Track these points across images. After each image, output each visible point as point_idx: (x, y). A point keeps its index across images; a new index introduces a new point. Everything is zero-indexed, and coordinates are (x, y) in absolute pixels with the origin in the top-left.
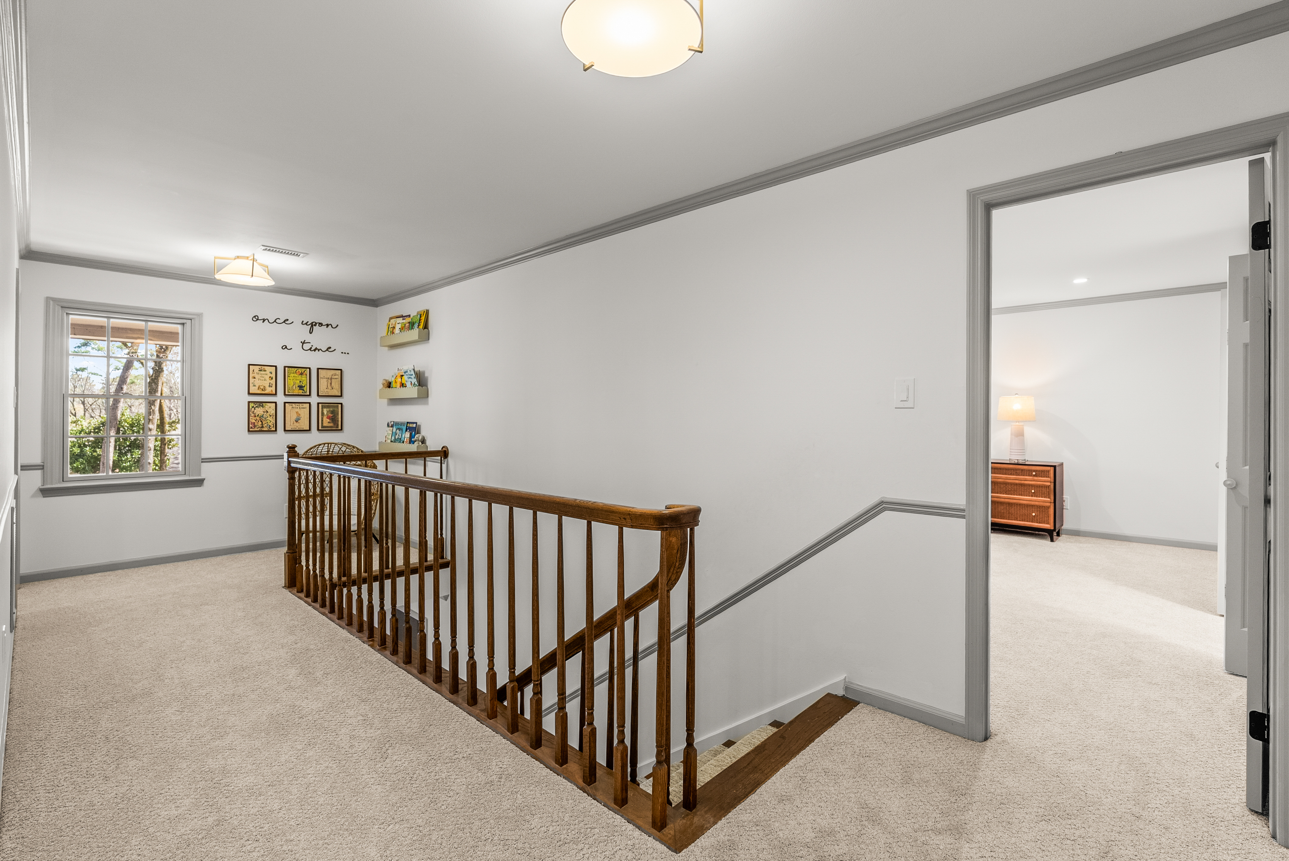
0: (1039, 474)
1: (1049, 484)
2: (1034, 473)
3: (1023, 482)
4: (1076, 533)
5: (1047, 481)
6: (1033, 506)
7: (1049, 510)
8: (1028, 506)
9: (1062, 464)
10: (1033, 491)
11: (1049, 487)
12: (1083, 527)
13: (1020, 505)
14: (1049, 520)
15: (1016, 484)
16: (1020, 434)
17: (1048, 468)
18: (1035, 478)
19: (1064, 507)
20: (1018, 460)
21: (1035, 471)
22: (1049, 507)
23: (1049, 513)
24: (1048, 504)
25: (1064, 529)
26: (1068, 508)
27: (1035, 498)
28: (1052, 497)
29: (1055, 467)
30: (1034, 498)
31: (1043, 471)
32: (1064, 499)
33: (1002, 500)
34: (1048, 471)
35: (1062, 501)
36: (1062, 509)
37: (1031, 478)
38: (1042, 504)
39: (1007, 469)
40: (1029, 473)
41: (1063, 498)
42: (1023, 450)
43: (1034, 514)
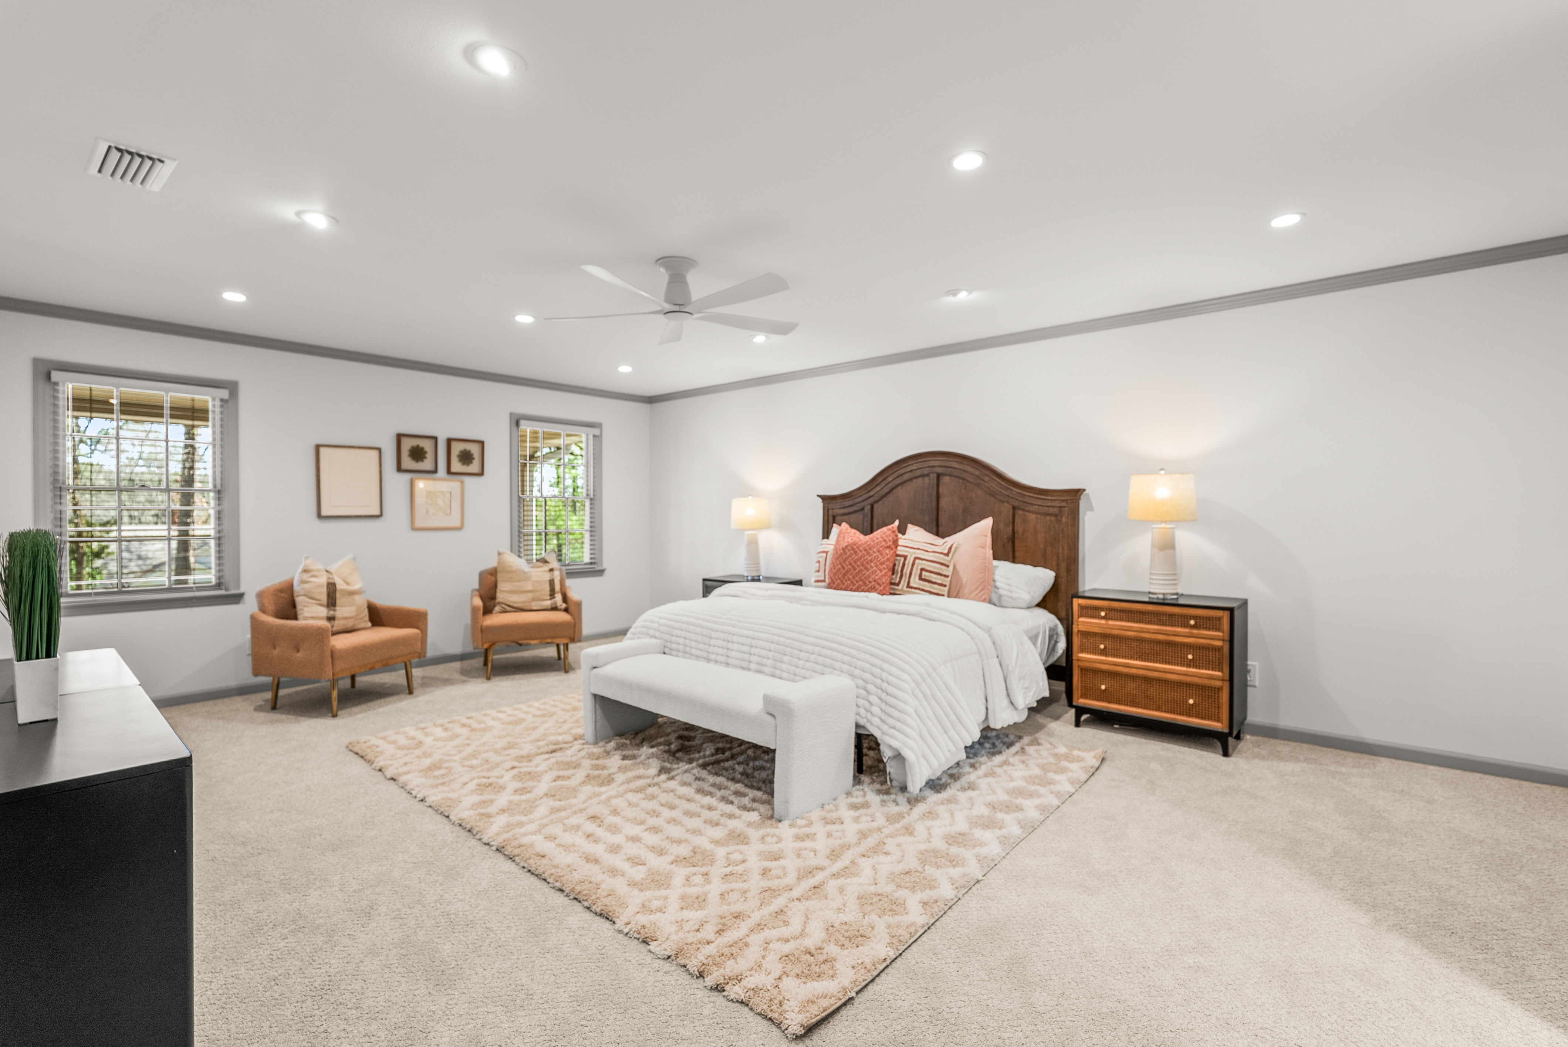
0: (1203, 623)
1: (1219, 643)
2: (1192, 622)
3: (1172, 638)
4: (1272, 733)
5: (1215, 638)
6: (1189, 685)
7: (1220, 693)
8: (1180, 684)
9: (1244, 603)
10: (1190, 657)
11: (1220, 649)
12: (1285, 721)
13: (1166, 682)
14: (1220, 714)
15: (1159, 642)
16: (1167, 546)
17: (1219, 613)
18: (1195, 631)
19: (1249, 683)
20: (1164, 594)
21: (1194, 617)
22: (1219, 689)
23: (1220, 701)
24: (1218, 683)
25: (1248, 724)
26: (1257, 684)
27: (1194, 670)
28: (1226, 669)
29: (1231, 610)
30: (1191, 670)
31: (1209, 618)
32: (1249, 667)
33: (1134, 671)
34: (1219, 619)
35: (1246, 671)
36: (1245, 685)
37: (1186, 630)
38: (1206, 682)
39: (1142, 613)
40: (1183, 621)
41: (1246, 665)
42: (1174, 574)
43: (1191, 701)
